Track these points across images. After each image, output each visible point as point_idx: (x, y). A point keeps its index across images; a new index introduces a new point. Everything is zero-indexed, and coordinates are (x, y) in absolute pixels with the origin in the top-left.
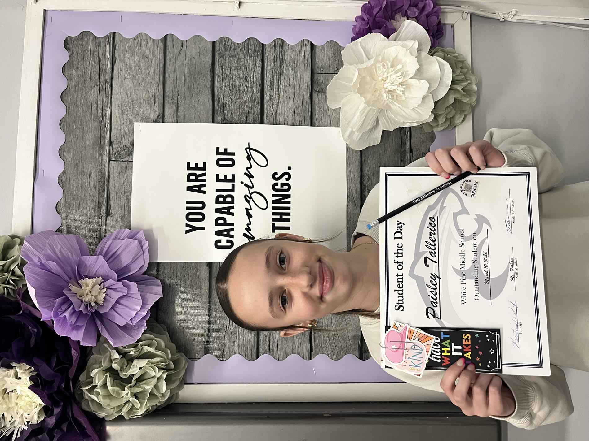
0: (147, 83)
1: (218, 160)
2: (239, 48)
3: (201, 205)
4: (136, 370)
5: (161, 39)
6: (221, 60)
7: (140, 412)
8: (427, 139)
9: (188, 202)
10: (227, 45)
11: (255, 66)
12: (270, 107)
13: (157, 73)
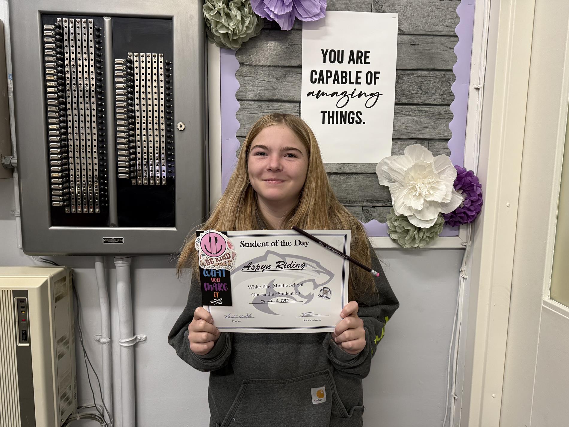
0: (426, 23)
1: (371, 73)
2: (448, 88)
3: (340, 60)
4: (234, 12)
5: (455, 33)
6: (440, 76)
7: (207, 15)
8: (381, 218)
9: (343, 51)
10: (450, 80)
11: (435, 99)
12: (407, 110)
13: (432, 30)
